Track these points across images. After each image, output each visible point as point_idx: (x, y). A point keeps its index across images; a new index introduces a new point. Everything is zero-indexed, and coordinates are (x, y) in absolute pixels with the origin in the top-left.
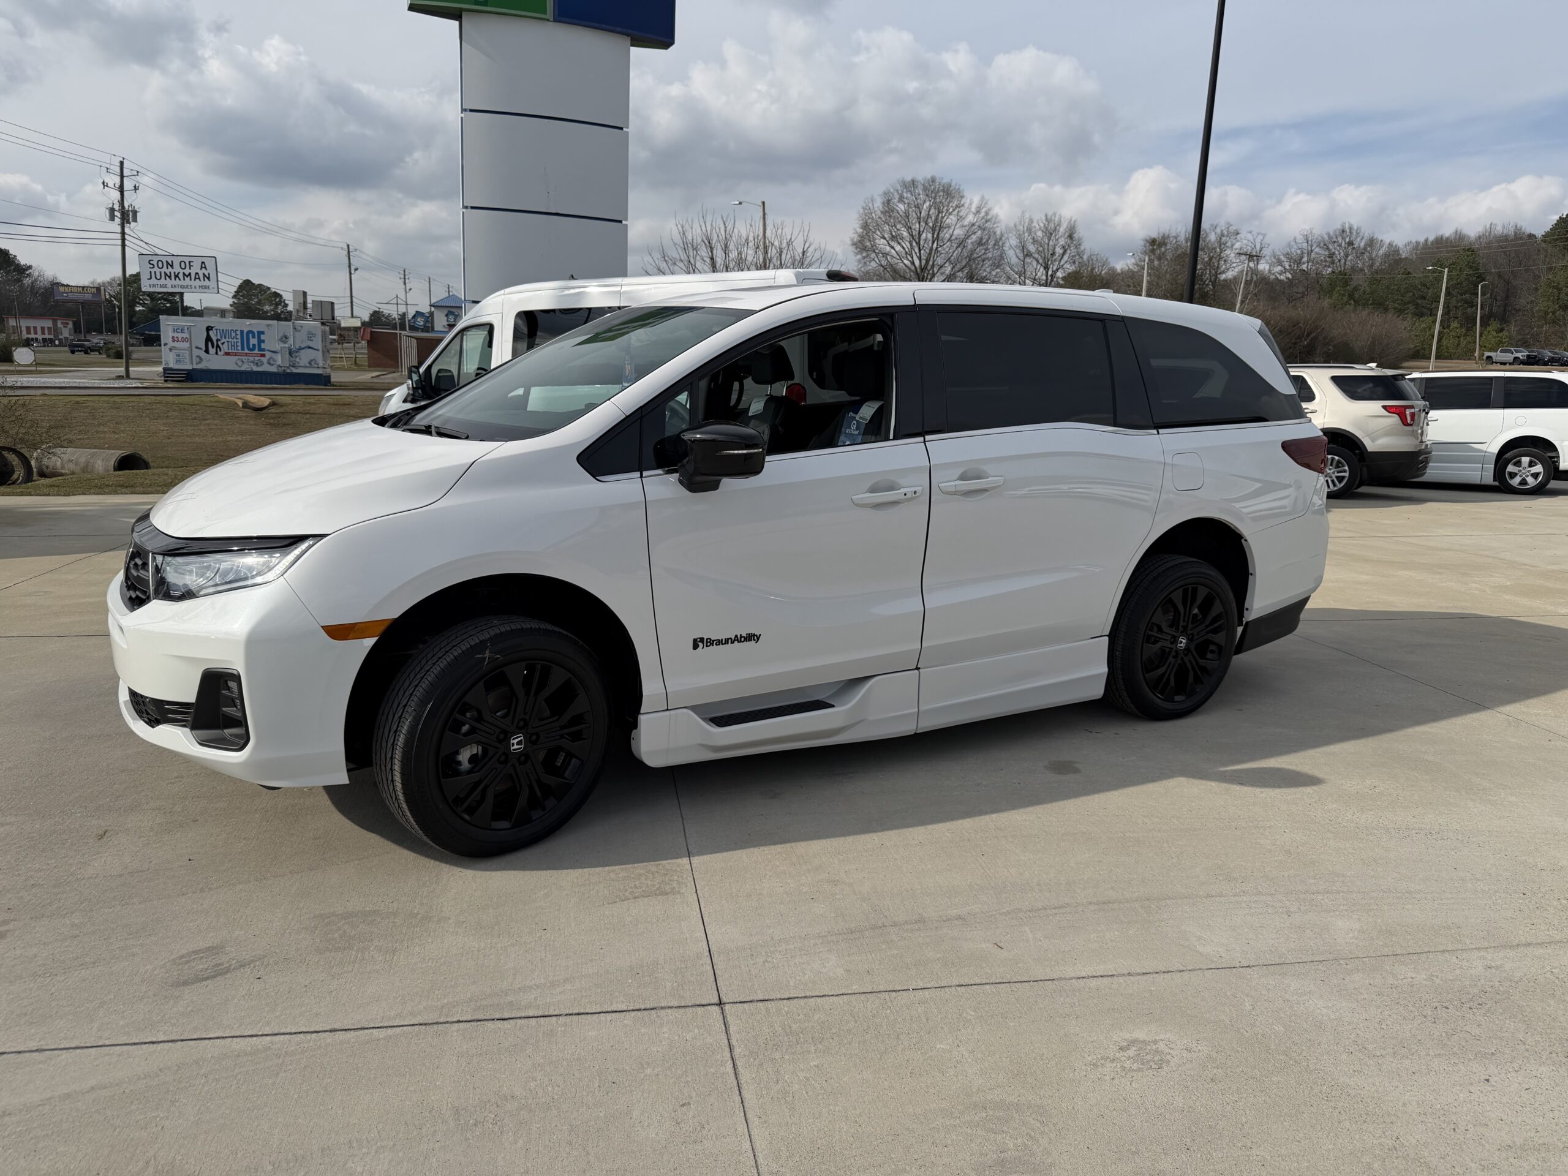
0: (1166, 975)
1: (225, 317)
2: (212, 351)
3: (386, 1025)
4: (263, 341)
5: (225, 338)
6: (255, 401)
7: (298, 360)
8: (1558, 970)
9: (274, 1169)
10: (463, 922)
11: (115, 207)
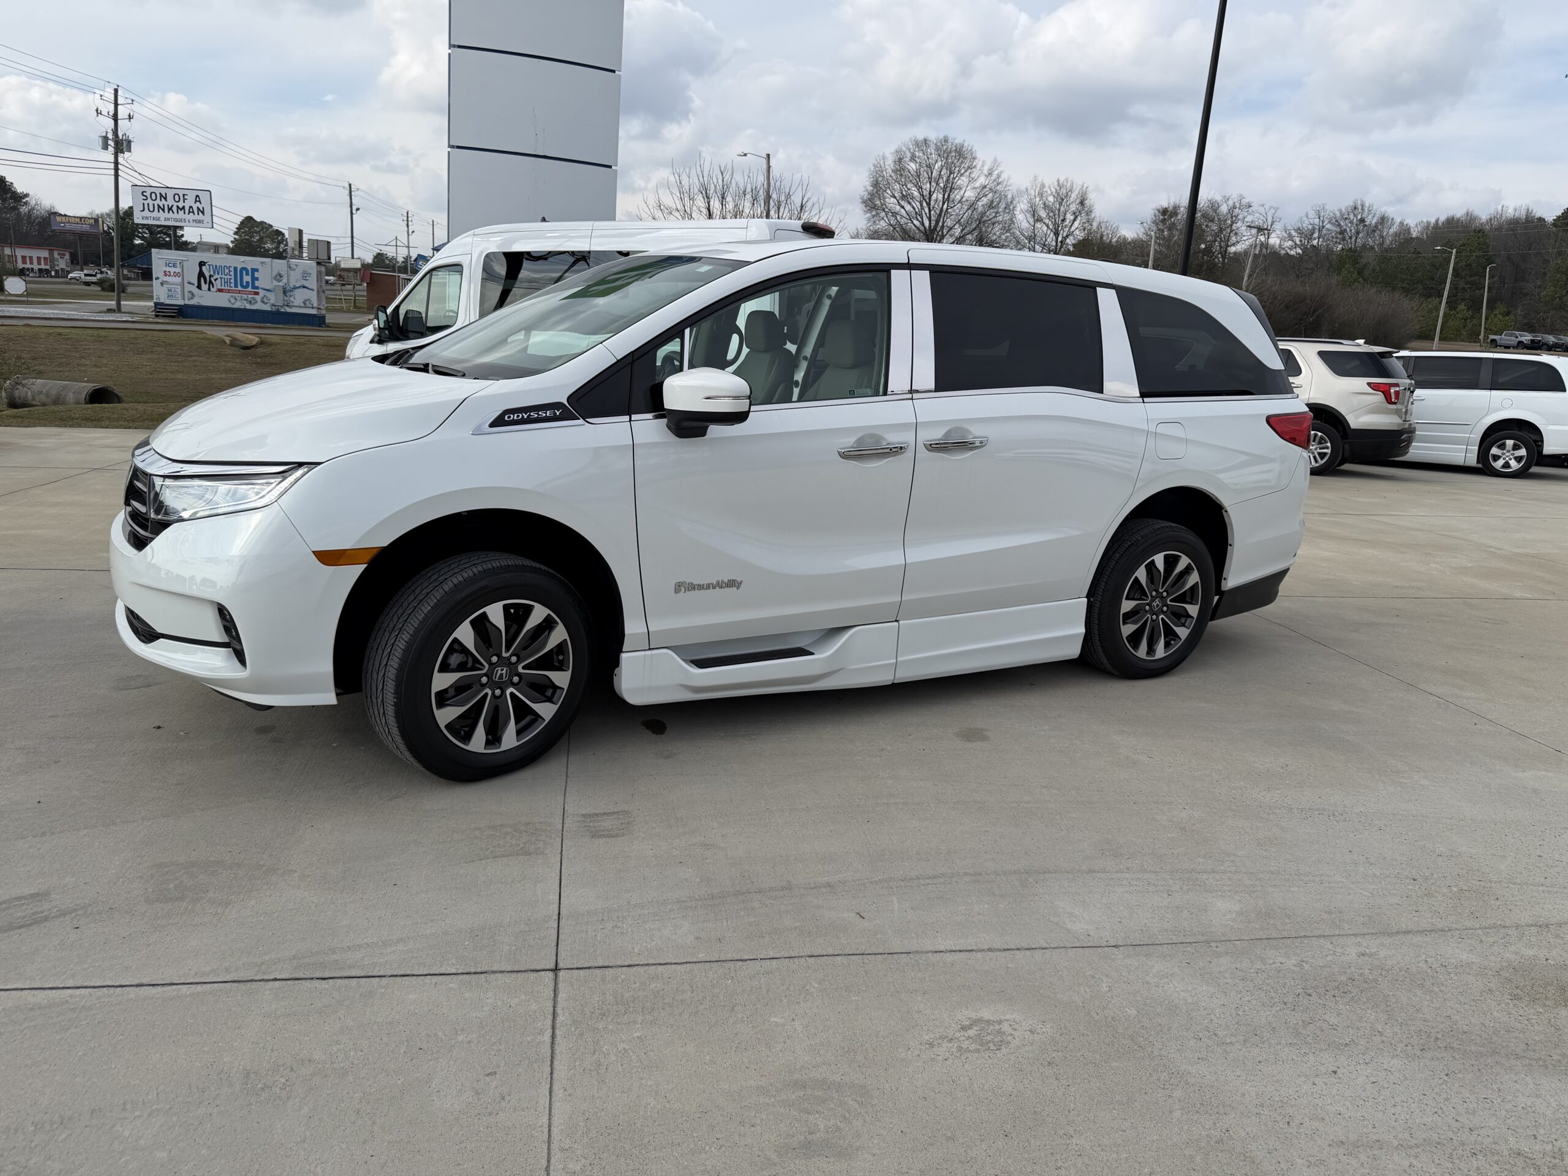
0: (1028, 952)
1: (218, 253)
2: (205, 287)
3: (196, 981)
4: (257, 279)
5: (218, 274)
6: (244, 339)
7: (292, 299)
8: (1433, 959)
9: (35, 1130)
10: (308, 876)
11: (108, 135)
